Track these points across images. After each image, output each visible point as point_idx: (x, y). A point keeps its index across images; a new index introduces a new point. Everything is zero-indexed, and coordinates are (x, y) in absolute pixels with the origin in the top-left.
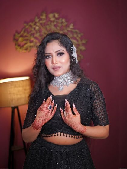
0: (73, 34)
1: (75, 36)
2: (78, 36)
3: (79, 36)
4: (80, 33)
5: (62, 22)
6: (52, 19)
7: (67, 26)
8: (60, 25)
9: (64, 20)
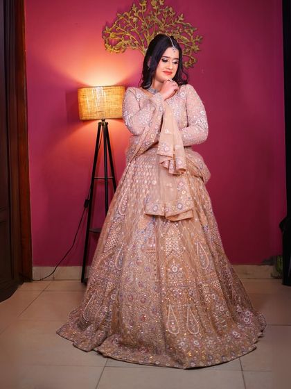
0: (184, 29)
1: (186, 31)
2: (189, 31)
3: (192, 31)
4: (192, 28)
5: (169, 12)
6: (155, 8)
7: (176, 17)
8: (166, 16)
9: (171, 9)
